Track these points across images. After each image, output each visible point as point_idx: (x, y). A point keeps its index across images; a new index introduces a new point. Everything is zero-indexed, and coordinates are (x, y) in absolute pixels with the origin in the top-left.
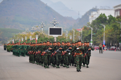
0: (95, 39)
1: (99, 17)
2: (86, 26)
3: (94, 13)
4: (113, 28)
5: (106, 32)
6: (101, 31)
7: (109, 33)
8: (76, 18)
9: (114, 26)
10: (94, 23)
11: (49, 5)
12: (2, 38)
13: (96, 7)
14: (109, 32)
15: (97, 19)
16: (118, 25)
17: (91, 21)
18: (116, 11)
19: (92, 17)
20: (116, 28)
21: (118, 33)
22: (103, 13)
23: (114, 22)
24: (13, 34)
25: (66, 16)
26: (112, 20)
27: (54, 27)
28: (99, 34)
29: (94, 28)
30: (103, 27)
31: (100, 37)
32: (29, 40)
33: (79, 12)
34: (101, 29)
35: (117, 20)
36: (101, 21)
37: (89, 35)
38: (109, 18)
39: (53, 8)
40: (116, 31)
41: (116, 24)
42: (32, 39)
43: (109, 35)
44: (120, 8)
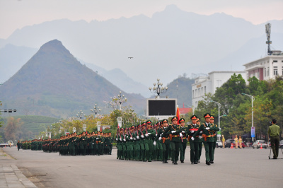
5: (257, 110)
6: (239, 109)
7: (264, 113)
12: (22, 133)
13: (185, 75)
14: (263, 111)
15: (226, 85)
18: (252, 71)
19: (198, 86)
22: (237, 74)
24: (41, 125)
25: (131, 93)
28: (234, 116)
31: (238, 122)
32: (96, 129)
34: (238, 106)
36: (234, 89)
40: (279, 107)
42: (104, 128)
43: (264, 116)
44: (259, 66)
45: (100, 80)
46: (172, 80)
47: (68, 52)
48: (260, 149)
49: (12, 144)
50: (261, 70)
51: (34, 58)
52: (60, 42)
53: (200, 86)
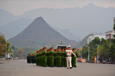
0: (91, 55)
1: (94, 39)
2: (85, 46)
3: (91, 37)
4: (104, 47)
5: (99, 50)
6: (96, 49)
8: (78, 41)
9: (106, 46)
10: (90, 43)
11: (58, 31)
13: (93, 33)
15: (93, 41)
16: (108, 45)
17: (88, 43)
18: (107, 35)
19: (89, 40)
20: (107, 48)
21: (108, 51)
22: (97, 37)
23: (105, 43)
24: (32, 51)
25: (71, 39)
26: (104, 42)
27: (61, 45)
28: (94, 52)
29: (91, 47)
30: (97, 47)
31: (95, 54)
33: (80, 36)
34: (96, 48)
35: (107, 41)
36: (96, 42)
37: (87, 53)
38: (102, 40)
39: (62, 33)
40: (107, 49)
41: (106, 45)
43: (102, 52)
44: (109, 33)
45: (58, 34)
46: (87, 35)
47: (45, 22)
48: (98, 64)
49: (17, 59)
50: (110, 35)
51: (31, 24)
52: (42, 18)
53: (90, 39)
